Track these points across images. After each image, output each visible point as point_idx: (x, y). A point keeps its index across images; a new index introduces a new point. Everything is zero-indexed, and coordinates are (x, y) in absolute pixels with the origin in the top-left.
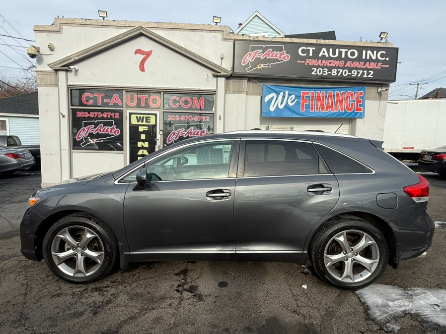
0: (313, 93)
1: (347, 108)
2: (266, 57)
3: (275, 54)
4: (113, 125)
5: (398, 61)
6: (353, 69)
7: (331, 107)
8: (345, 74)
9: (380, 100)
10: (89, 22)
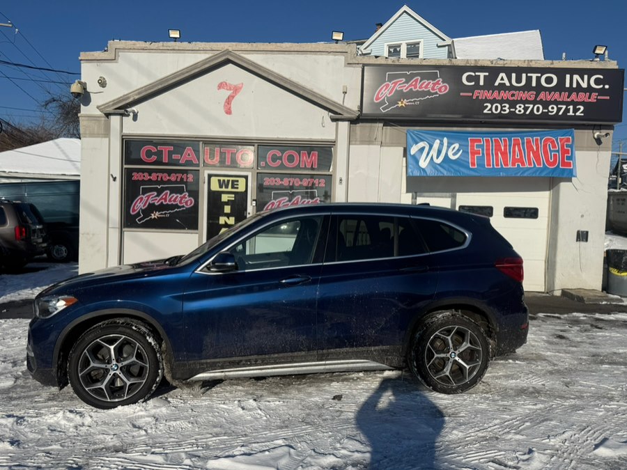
0: (487, 141)
1: (548, 161)
2: (411, 89)
3: (425, 84)
4: (184, 192)
6: (551, 103)
7: (520, 160)
9: (598, 150)
10: (155, 45)
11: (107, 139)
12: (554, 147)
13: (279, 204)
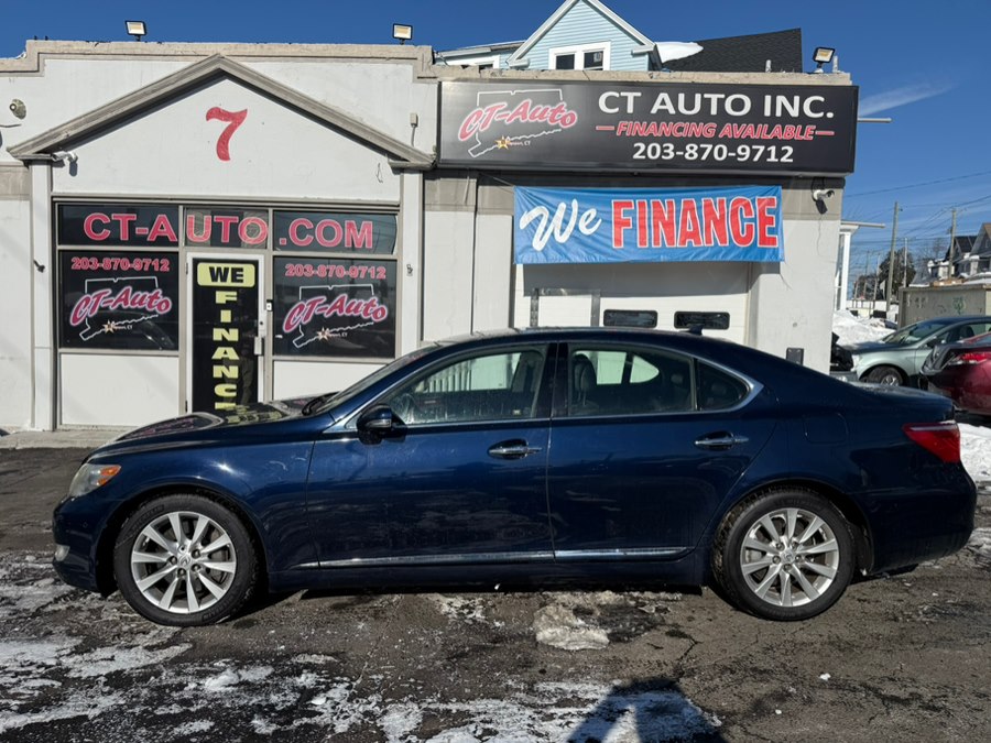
0: (642, 205)
1: (737, 236)
2: (518, 120)
3: (540, 111)
4: (155, 288)
6: (740, 141)
7: (694, 235)
8: (720, 154)
9: (821, 220)
10: (103, 47)
11: (28, 202)
12: (749, 213)
13: (311, 308)
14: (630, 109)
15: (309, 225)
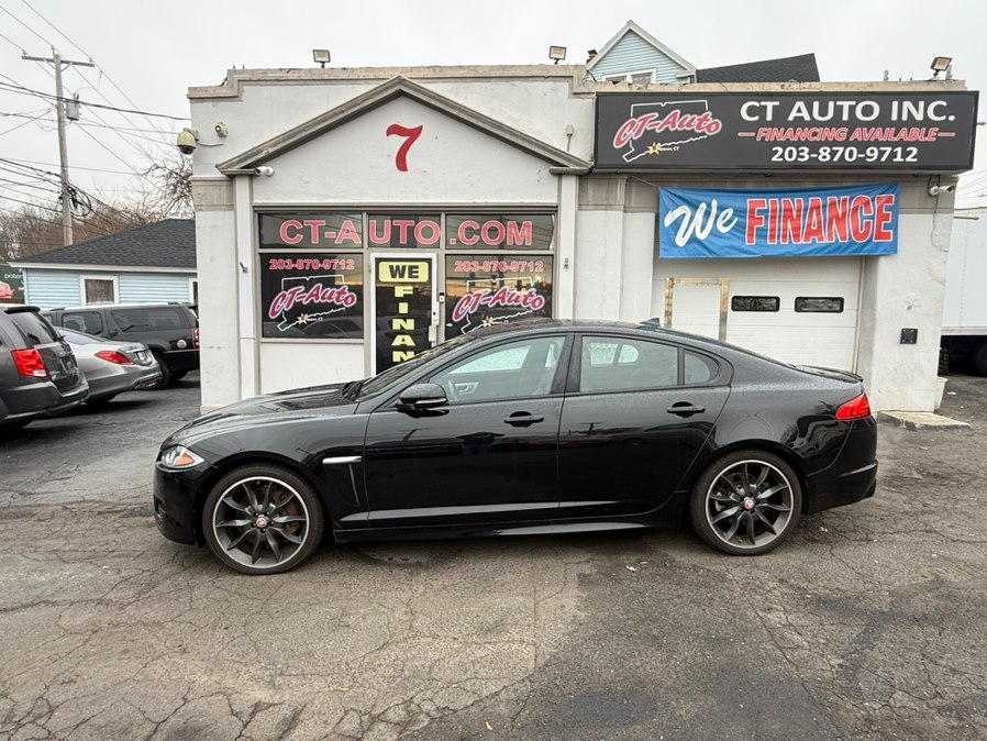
0: (774, 203)
1: (856, 233)
2: (667, 129)
3: (688, 120)
4: (342, 285)
5: (979, 120)
6: (869, 144)
7: (818, 232)
8: (851, 155)
9: (935, 213)
10: (294, 74)
11: (232, 212)
12: (868, 211)
13: (478, 299)
14: (769, 117)
15: (476, 226)
